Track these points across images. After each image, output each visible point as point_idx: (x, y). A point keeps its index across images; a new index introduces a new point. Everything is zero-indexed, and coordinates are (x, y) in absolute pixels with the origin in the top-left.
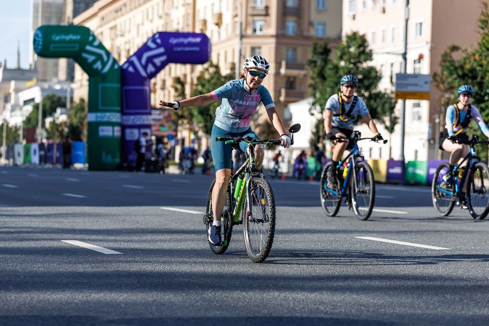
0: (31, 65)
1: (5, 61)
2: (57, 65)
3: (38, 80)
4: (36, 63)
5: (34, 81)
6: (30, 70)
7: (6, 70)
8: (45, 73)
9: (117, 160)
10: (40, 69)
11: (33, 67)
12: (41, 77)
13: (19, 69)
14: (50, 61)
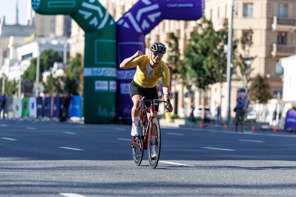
0: (29, 21)
1: (4, 17)
2: (54, 21)
3: (35, 36)
4: (34, 19)
5: (33, 36)
6: (28, 26)
7: (4, 25)
8: (42, 29)
9: (113, 114)
10: (38, 25)
11: (31, 23)
12: (38, 33)
13: (17, 25)
14: (48, 18)
